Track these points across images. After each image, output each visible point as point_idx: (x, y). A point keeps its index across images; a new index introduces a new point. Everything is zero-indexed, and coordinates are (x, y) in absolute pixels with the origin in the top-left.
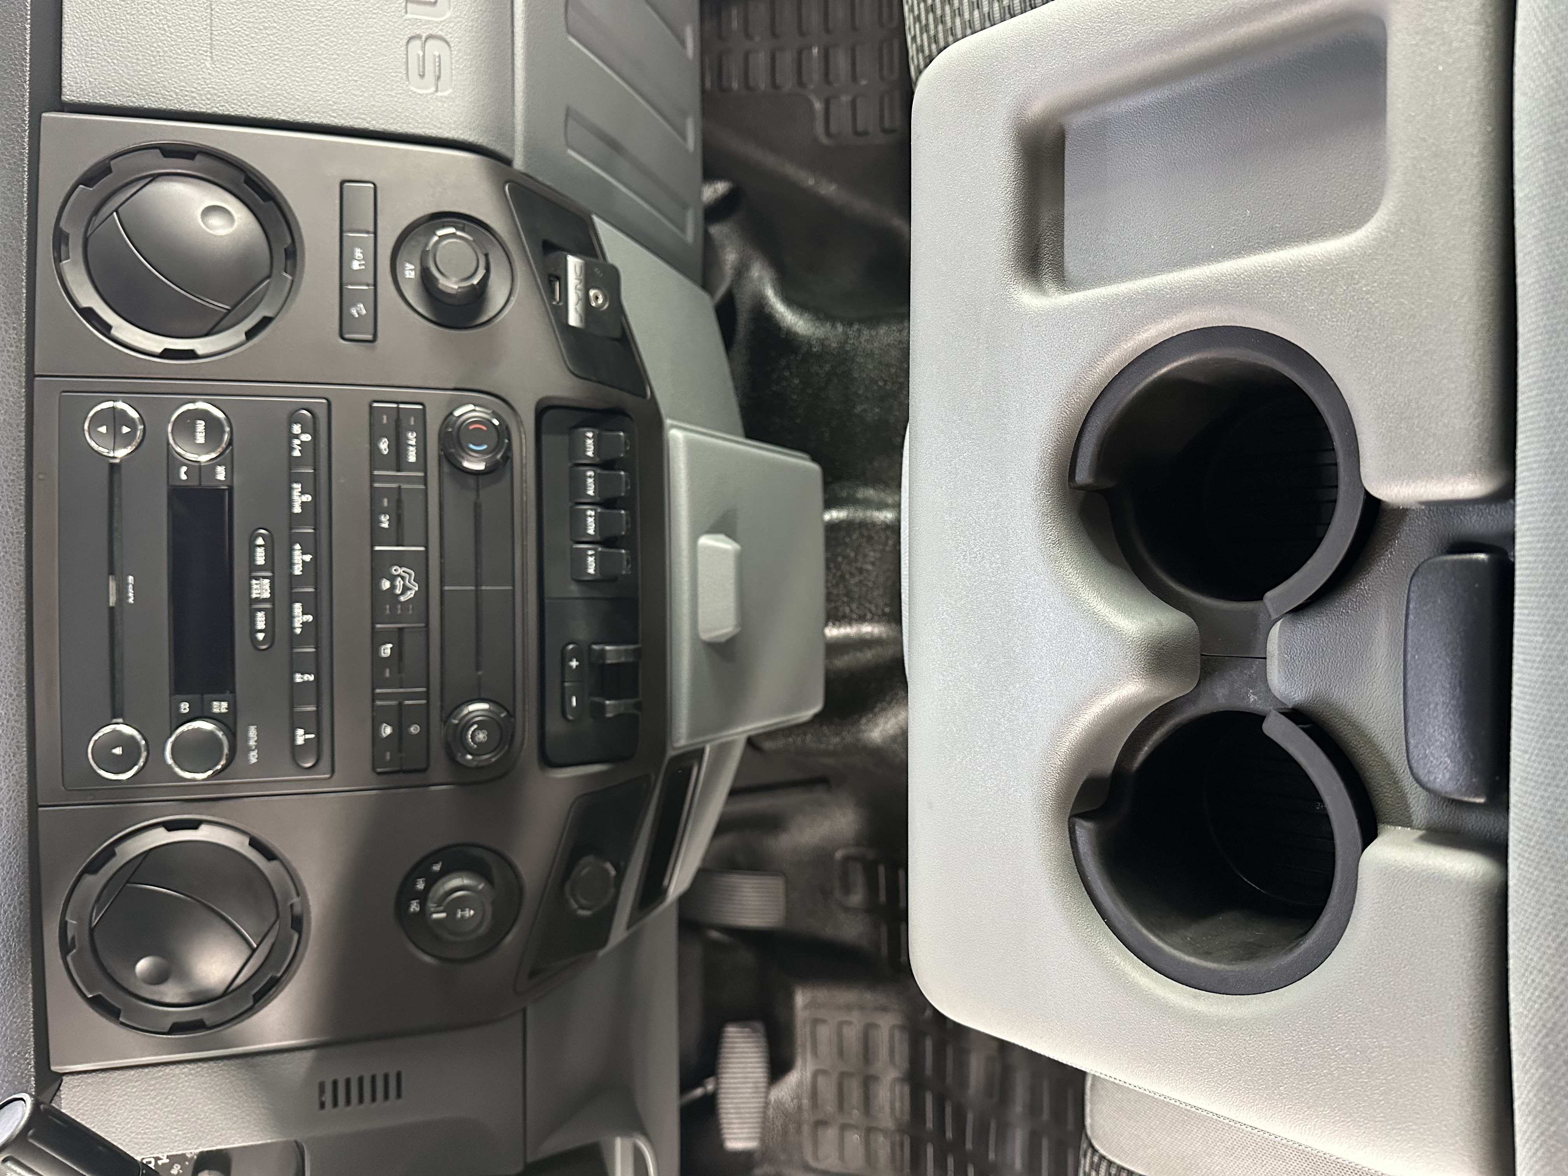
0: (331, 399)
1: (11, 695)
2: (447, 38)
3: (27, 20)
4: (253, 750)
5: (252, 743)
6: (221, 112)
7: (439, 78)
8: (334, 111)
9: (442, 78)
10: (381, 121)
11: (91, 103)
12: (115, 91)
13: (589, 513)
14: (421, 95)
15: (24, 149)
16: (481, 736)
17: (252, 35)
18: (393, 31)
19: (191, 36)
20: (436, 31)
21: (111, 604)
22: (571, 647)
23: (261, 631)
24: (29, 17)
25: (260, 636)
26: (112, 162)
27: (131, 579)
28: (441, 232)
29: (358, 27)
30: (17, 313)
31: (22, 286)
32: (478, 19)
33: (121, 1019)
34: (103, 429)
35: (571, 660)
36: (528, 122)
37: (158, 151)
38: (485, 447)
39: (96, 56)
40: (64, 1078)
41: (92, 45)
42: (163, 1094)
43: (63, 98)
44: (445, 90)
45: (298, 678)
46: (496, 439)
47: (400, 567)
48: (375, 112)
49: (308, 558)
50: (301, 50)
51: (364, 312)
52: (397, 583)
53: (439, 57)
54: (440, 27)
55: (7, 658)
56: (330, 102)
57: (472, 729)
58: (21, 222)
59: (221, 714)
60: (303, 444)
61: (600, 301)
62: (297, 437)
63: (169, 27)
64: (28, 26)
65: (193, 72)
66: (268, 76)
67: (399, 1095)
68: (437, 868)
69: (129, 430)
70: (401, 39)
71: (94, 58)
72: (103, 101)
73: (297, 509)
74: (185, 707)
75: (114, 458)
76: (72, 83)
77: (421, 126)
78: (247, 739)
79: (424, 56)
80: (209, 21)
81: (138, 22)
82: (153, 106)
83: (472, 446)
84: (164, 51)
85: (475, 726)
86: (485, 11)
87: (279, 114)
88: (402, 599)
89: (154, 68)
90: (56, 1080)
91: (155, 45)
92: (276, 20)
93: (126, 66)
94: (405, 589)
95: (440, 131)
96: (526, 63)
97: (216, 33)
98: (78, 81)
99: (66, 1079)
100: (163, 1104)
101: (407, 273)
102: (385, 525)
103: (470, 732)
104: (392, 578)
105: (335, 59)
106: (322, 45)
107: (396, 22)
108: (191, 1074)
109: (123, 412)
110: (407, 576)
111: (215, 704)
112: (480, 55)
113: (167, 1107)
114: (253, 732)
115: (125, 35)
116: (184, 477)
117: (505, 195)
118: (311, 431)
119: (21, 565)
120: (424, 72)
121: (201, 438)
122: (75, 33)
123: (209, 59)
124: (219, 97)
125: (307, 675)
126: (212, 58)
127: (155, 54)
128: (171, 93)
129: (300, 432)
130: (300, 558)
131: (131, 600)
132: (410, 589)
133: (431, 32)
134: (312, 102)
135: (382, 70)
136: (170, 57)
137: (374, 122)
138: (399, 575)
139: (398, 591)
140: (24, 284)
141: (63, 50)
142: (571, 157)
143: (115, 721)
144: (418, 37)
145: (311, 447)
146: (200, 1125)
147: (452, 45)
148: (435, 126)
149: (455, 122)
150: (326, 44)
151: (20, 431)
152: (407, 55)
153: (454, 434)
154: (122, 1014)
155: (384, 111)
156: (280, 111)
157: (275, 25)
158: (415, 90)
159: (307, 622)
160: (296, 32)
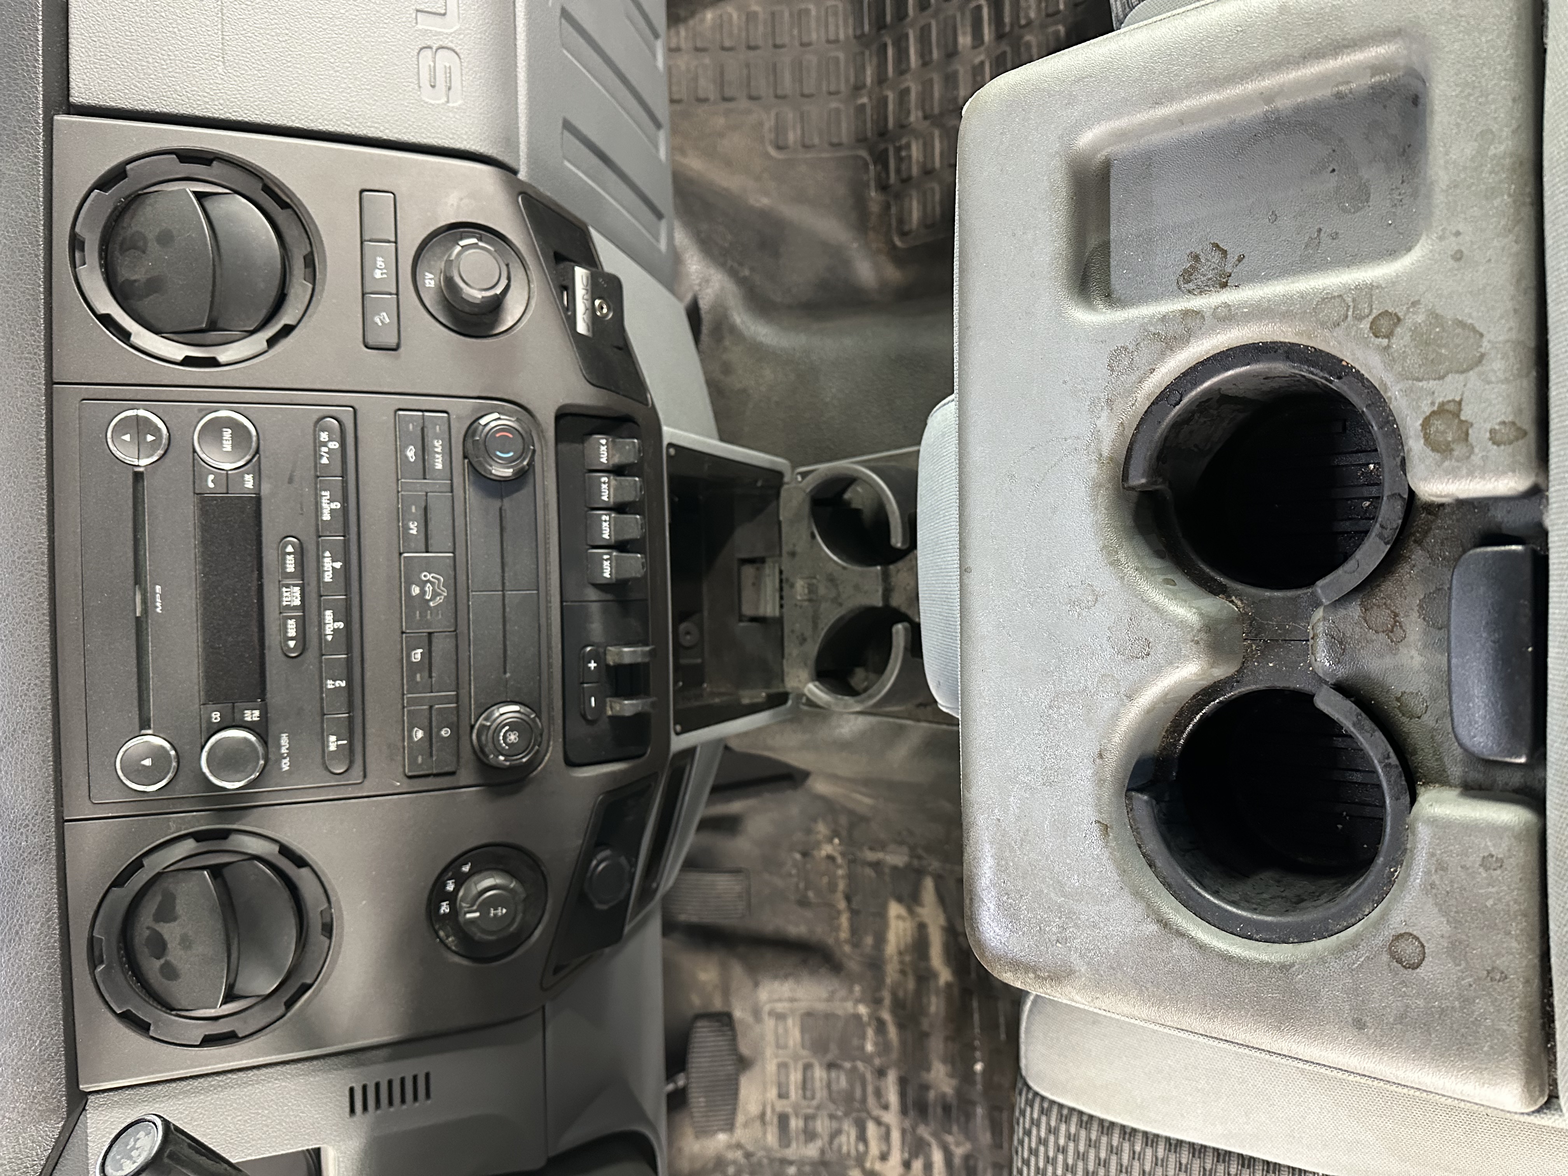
0: (357, 407)
1: (35, 709)
2: (457, 49)
3: (38, 20)
4: (285, 758)
5: (284, 750)
6: (234, 118)
7: (450, 89)
8: (347, 119)
9: (452, 89)
10: (395, 131)
11: (100, 106)
12: (125, 94)
13: (604, 518)
14: (433, 105)
15: (39, 152)
16: (513, 737)
17: (265, 42)
18: (404, 41)
19: (202, 40)
20: (446, 43)
21: (138, 614)
22: (589, 649)
23: (292, 639)
24: (40, 18)
25: (292, 644)
26: (128, 167)
27: (158, 588)
28: (463, 243)
29: (369, 36)
30: (34, 320)
31: (40, 292)
32: (486, 31)
33: (152, 1033)
34: (127, 438)
35: (590, 662)
36: (530, 134)
37: (174, 156)
38: (511, 454)
39: (104, 57)
40: (89, 1097)
41: (100, 47)
42: (192, 1108)
43: (71, 99)
44: (456, 102)
45: (330, 684)
46: (521, 447)
47: (430, 573)
48: (388, 121)
49: (338, 565)
50: (313, 57)
51: (387, 320)
52: (427, 589)
53: (450, 67)
54: (450, 38)
55: (30, 671)
56: (344, 111)
57: (504, 731)
58: (37, 227)
59: (252, 722)
60: (330, 452)
61: (605, 311)
62: (325, 444)
63: (179, 30)
64: (40, 27)
65: (205, 77)
66: (281, 83)
67: (428, 1095)
68: (466, 869)
69: (154, 438)
70: (413, 50)
71: (103, 60)
72: (113, 104)
73: (326, 517)
74: (216, 717)
75: (138, 466)
76: (80, 85)
77: (433, 136)
78: (279, 747)
79: (435, 67)
80: (220, 26)
81: (148, 25)
82: (165, 110)
83: (498, 453)
84: (175, 55)
85: (507, 728)
86: (492, 24)
87: (293, 121)
88: (431, 604)
89: (165, 72)
90: (82, 1100)
91: (165, 48)
92: (288, 27)
93: (136, 68)
94: (435, 594)
95: (452, 141)
96: (528, 75)
97: (227, 38)
98: (87, 82)
99: (91, 1098)
100: (192, 1118)
101: (427, 281)
102: (414, 532)
103: (502, 734)
104: (422, 584)
105: (347, 68)
106: (334, 53)
107: (406, 32)
108: (220, 1086)
109: (147, 419)
110: (436, 581)
111: (248, 713)
112: (488, 68)
113: (195, 1121)
114: (284, 740)
115: (135, 38)
116: (211, 485)
117: (519, 206)
118: (338, 439)
119: (44, 576)
120: (435, 82)
121: (228, 446)
122: (82, 34)
123: (220, 63)
124: (232, 102)
125: (338, 682)
126: (224, 63)
127: (165, 57)
128: (183, 98)
129: (327, 439)
130: (330, 565)
131: (159, 610)
132: (440, 595)
133: (441, 43)
134: (326, 110)
135: (394, 80)
136: (182, 61)
137: (387, 131)
138: (428, 581)
139: (428, 597)
140: (42, 290)
141: (70, 51)
142: (567, 167)
143: (143, 732)
144: (430, 47)
145: (339, 455)
146: (230, 1136)
147: (462, 56)
148: (447, 136)
149: (466, 132)
150: (339, 53)
151: (41, 440)
152: (418, 65)
153: (481, 442)
154: (152, 1028)
155: (397, 121)
156: (293, 118)
157: (287, 32)
158: (427, 100)
159: (338, 628)
160: (308, 40)
